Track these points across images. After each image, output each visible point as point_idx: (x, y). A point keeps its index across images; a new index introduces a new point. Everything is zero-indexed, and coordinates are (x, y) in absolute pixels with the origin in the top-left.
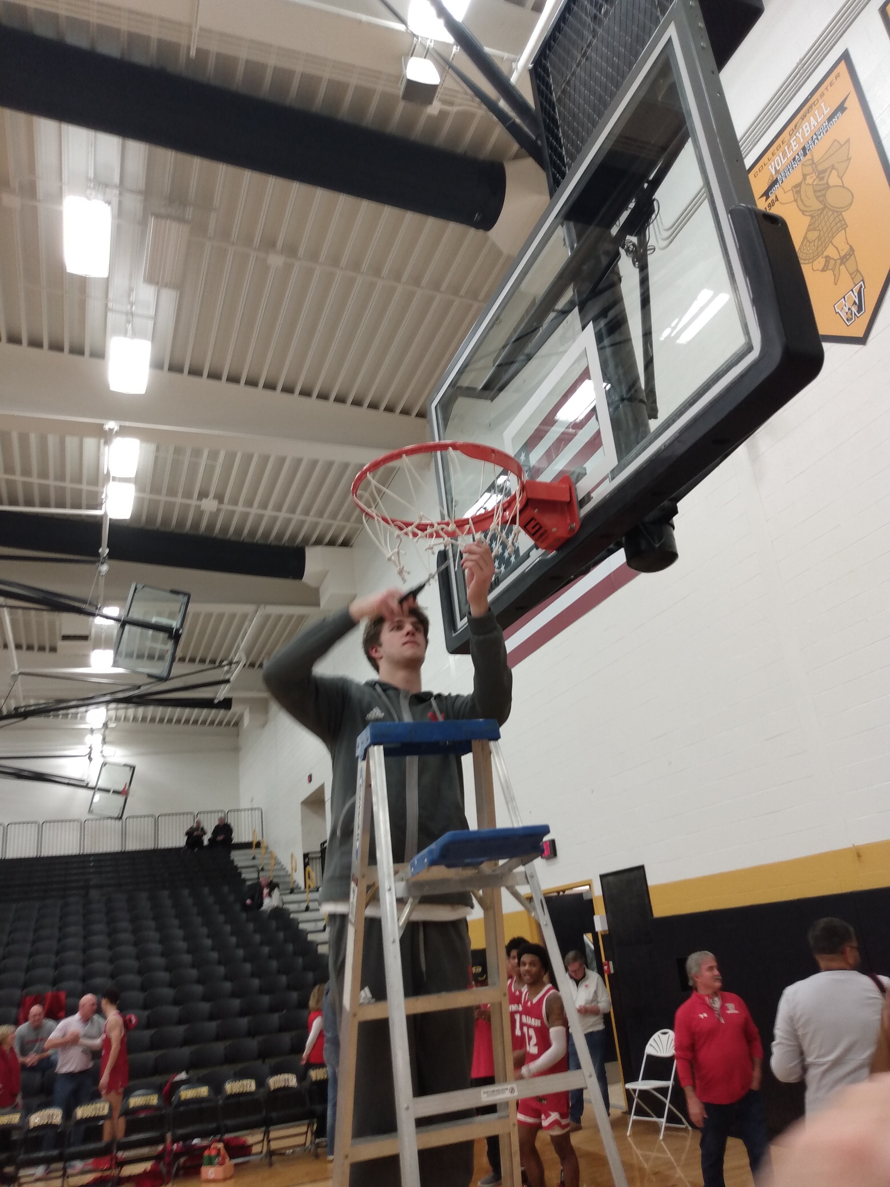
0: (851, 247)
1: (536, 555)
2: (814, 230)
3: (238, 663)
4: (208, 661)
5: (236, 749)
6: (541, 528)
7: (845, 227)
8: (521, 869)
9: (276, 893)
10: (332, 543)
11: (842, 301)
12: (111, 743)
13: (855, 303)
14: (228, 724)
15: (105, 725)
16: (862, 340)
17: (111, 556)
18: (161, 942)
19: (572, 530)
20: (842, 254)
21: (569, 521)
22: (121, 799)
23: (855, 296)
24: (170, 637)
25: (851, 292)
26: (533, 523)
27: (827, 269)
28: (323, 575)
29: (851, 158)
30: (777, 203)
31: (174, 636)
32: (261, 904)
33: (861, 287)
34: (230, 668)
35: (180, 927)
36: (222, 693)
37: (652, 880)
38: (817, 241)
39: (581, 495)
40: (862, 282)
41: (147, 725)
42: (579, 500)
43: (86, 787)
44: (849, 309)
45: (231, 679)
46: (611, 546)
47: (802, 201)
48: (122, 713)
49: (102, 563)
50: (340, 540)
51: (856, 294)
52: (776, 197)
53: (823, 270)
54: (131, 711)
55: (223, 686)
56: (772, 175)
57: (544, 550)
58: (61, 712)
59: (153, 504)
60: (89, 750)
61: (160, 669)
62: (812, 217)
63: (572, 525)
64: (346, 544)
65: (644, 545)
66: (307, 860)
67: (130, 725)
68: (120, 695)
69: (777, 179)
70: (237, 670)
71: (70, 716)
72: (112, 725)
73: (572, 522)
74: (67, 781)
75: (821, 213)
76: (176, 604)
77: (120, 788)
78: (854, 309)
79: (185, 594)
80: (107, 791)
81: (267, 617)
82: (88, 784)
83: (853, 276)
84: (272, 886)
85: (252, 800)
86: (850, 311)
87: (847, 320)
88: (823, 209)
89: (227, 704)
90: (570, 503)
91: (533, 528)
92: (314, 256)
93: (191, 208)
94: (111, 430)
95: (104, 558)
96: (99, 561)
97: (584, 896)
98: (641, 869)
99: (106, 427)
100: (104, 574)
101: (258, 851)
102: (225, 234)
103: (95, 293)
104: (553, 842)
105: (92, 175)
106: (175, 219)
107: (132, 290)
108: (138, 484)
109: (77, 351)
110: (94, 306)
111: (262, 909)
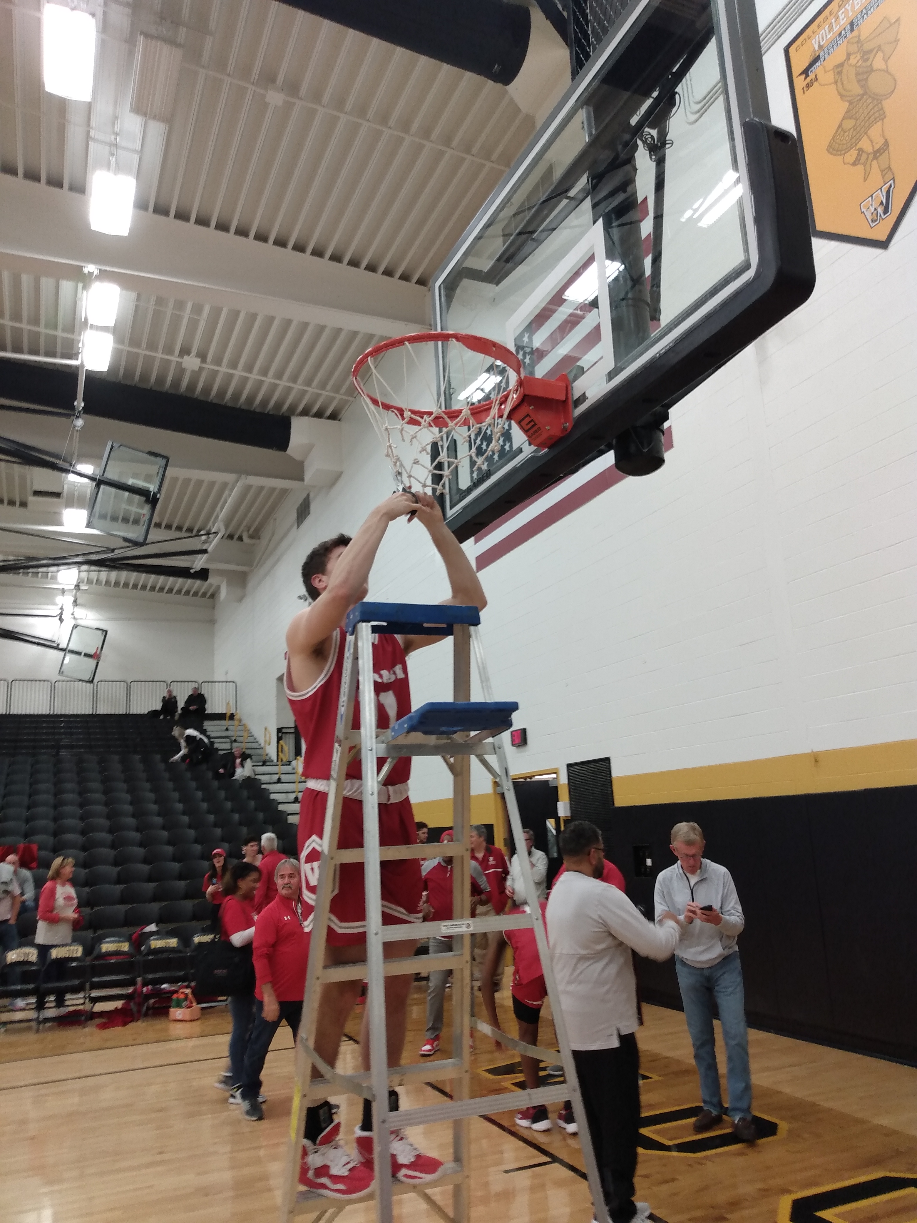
0: (886, 141)
1: (528, 450)
2: (851, 118)
3: (216, 533)
4: (184, 529)
5: (212, 621)
6: (535, 424)
7: (882, 117)
8: (490, 740)
9: (248, 763)
10: (319, 415)
11: (869, 201)
12: (83, 605)
13: (882, 203)
14: (204, 595)
15: (77, 587)
16: (884, 245)
17: (87, 410)
18: (131, 803)
19: (565, 429)
20: (877, 147)
21: (562, 421)
22: (93, 662)
23: (883, 196)
24: (147, 501)
25: (879, 191)
26: (528, 420)
27: (858, 164)
28: (309, 448)
29: (898, 40)
30: (815, 83)
31: (151, 500)
32: (233, 774)
33: (891, 186)
34: (209, 538)
35: (151, 791)
36: (199, 563)
37: (616, 772)
38: (852, 130)
39: (576, 395)
40: (892, 181)
41: (120, 590)
42: (575, 398)
43: (57, 648)
44: (875, 209)
45: (209, 550)
46: (602, 447)
47: (842, 84)
48: (94, 576)
49: (77, 417)
50: (328, 413)
51: (884, 194)
52: (816, 76)
53: (854, 164)
54: (104, 575)
55: (200, 556)
56: (814, 51)
57: (536, 447)
58: (31, 570)
59: (132, 357)
60: (60, 611)
61: (135, 533)
62: (851, 103)
63: (565, 425)
64: (334, 416)
65: (633, 449)
66: (280, 735)
67: (102, 588)
68: (94, 557)
69: (819, 55)
70: (216, 541)
71: (40, 574)
72: (83, 587)
73: (565, 422)
74: (36, 641)
75: (860, 100)
76: (154, 467)
77: (92, 651)
78: (880, 210)
79: (163, 457)
80: (78, 653)
81: (249, 488)
82: (58, 645)
83: (884, 172)
84: (245, 757)
85: (227, 673)
86: (876, 212)
87: (872, 221)
88: (863, 95)
89: (203, 574)
90: (565, 402)
91: (527, 424)
92: (317, 96)
93: (185, 29)
94: (91, 273)
95: (79, 412)
96: (74, 415)
97: (550, 783)
98: (607, 760)
99: (86, 270)
100: (79, 429)
101: (231, 722)
102: (221, 63)
103: (76, 118)
104: (524, 731)
106: (166, 40)
107: (116, 118)
108: (117, 334)
109: (55, 182)
110: (75, 133)
111: (234, 778)
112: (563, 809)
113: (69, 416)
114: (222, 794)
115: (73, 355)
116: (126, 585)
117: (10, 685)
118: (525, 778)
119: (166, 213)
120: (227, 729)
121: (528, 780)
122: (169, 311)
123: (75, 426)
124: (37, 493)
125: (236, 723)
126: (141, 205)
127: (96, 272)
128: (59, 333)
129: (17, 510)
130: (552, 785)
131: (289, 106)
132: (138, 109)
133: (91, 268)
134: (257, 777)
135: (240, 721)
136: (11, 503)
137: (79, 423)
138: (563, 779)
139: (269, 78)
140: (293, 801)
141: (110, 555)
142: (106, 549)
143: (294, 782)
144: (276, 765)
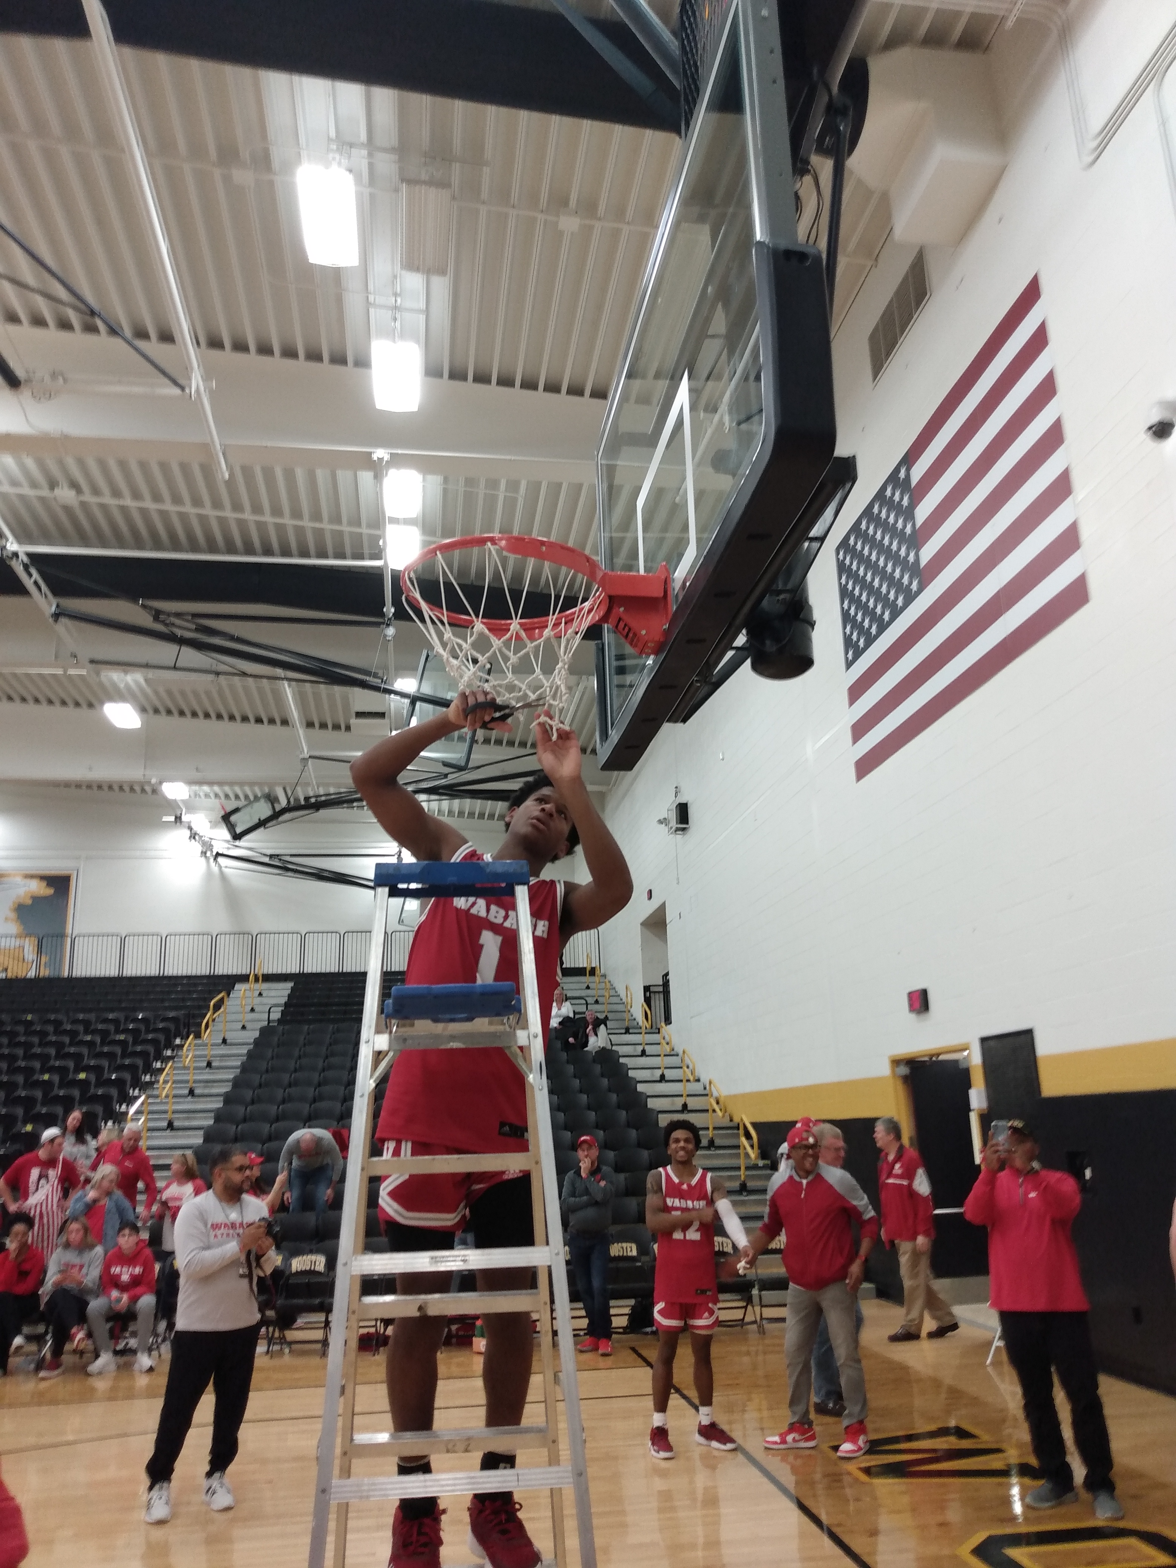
17: (398, 616)
21: (664, 621)
32: (586, 1044)
37: (1042, 1050)
49: (388, 625)
61: (457, 754)
63: (665, 626)
66: (648, 994)
84: (598, 1023)
90: (664, 598)
92: (618, 213)
93: (458, 164)
94: (380, 460)
95: (389, 619)
96: (383, 623)
97: (960, 1063)
98: (1028, 1034)
99: (375, 457)
100: (390, 638)
101: (592, 979)
102: (503, 195)
103: (353, 285)
104: (924, 993)
105: (333, 134)
106: (431, 183)
107: (395, 277)
108: (426, 526)
109: (339, 359)
110: (353, 301)
111: (586, 1049)
112: (977, 1098)
113: (378, 624)
114: (570, 1069)
115: (378, 554)
116: (471, 815)
117: (342, 938)
118: (931, 1056)
119: (464, 378)
120: (588, 988)
121: (934, 1059)
122: (481, 491)
123: (385, 636)
124: (359, 715)
125: (596, 979)
126: (432, 371)
127: (387, 457)
128: (365, 530)
129: (342, 735)
130: (963, 1066)
131: (587, 230)
132: (411, 265)
133: (380, 453)
134: (614, 1048)
135: (604, 976)
136: (337, 727)
137: (391, 631)
138: (975, 1058)
139: (560, 202)
140: (659, 1079)
141: (443, 782)
142: (435, 775)
143: (659, 1056)
144: (641, 1033)
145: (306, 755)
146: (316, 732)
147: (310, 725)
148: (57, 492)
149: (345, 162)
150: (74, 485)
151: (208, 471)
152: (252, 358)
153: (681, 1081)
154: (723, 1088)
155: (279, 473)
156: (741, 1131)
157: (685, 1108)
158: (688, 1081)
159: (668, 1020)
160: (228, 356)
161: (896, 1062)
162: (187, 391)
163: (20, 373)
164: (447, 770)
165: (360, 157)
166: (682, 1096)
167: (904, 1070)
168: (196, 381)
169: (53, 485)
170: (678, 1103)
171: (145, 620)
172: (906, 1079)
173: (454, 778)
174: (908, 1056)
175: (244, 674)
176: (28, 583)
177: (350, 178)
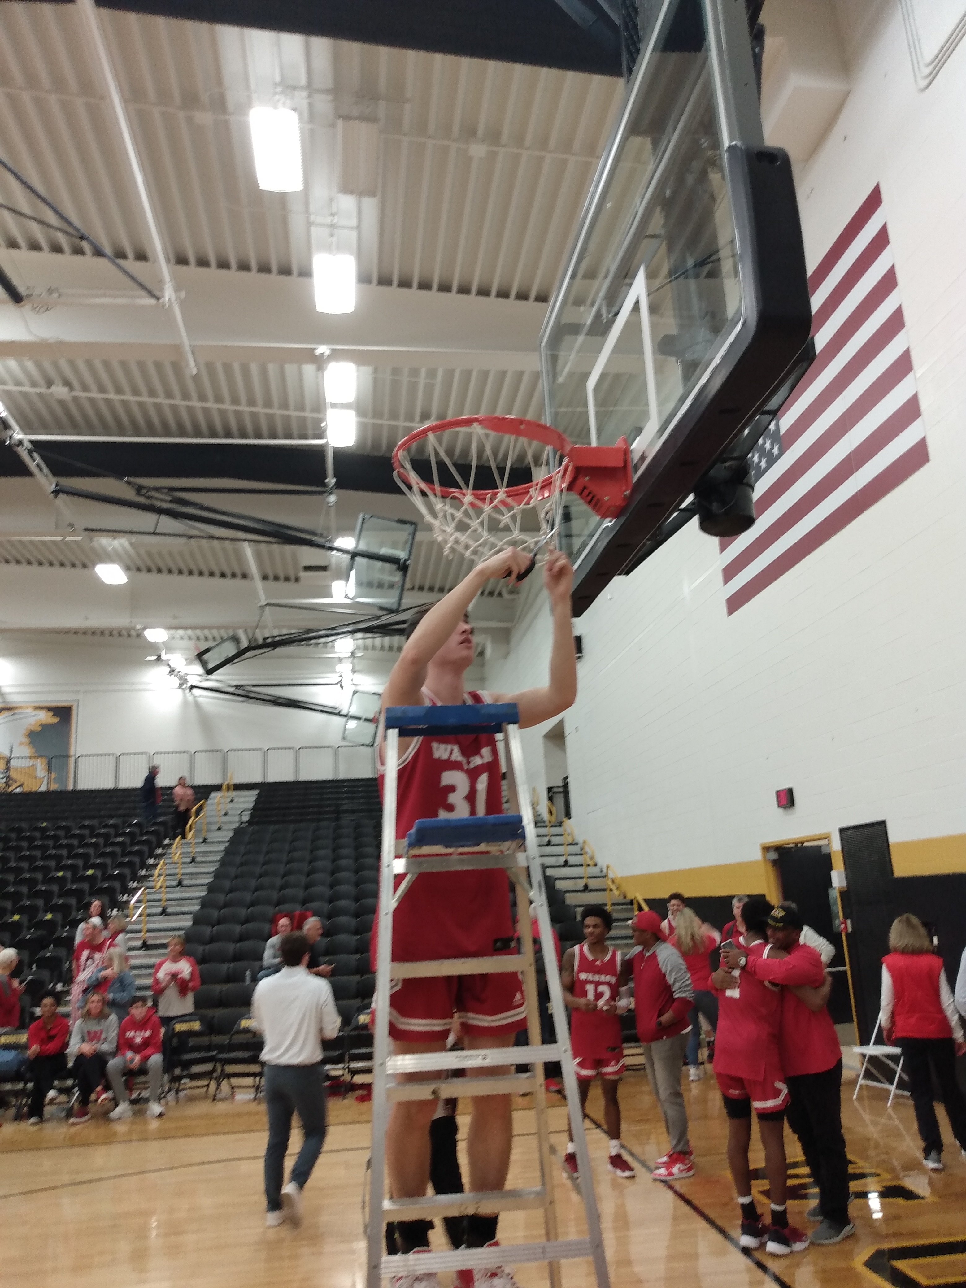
12: (360, 671)
15: (354, 654)
17: (338, 485)
19: (624, 497)
21: (623, 488)
22: (373, 726)
24: (398, 568)
31: (403, 567)
37: (894, 837)
43: (338, 714)
48: (369, 642)
49: (331, 494)
54: (378, 641)
58: (312, 641)
59: (377, 428)
60: (340, 678)
61: (388, 600)
63: (625, 492)
66: (551, 793)
67: (377, 654)
68: (363, 625)
71: (321, 645)
72: (360, 654)
73: (626, 489)
74: (321, 708)
76: (404, 534)
77: (371, 716)
79: (412, 523)
80: (358, 718)
82: (340, 711)
90: (625, 469)
92: (519, 140)
93: (383, 102)
94: (322, 354)
95: (331, 488)
96: (326, 492)
97: (822, 849)
98: (882, 825)
99: (318, 352)
100: (332, 504)
102: (421, 127)
103: (296, 207)
104: (790, 791)
105: (278, 79)
106: (363, 118)
107: (331, 200)
108: (360, 408)
109: (285, 271)
110: (297, 222)
112: (838, 878)
113: (322, 493)
115: (320, 434)
117: (298, 753)
118: (797, 844)
119: (390, 284)
121: (799, 845)
122: (405, 379)
123: (328, 502)
124: (307, 568)
126: (364, 278)
127: (327, 353)
128: (308, 414)
129: (291, 585)
130: (824, 851)
131: (492, 156)
132: (346, 188)
133: (323, 349)
136: (287, 579)
137: (332, 499)
138: (836, 846)
139: (470, 132)
140: (563, 864)
141: (377, 623)
142: (371, 617)
143: (563, 845)
144: (546, 826)
145: (263, 602)
146: (271, 584)
147: (265, 578)
148: (53, 389)
149: (289, 102)
150: (67, 383)
151: (177, 368)
152: (213, 272)
153: (582, 865)
154: (618, 871)
155: (236, 367)
156: (635, 906)
157: (586, 889)
158: (588, 865)
159: (568, 815)
160: (192, 270)
161: (766, 849)
162: (161, 301)
163: (22, 289)
164: (381, 613)
165: (301, 97)
166: (583, 878)
167: (773, 856)
168: (169, 293)
169: (49, 384)
170: (580, 884)
171: (130, 494)
172: (775, 863)
173: (387, 619)
174: (775, 844)
175: (212, 537)
176: (32, 466)
177: (294, 116)
